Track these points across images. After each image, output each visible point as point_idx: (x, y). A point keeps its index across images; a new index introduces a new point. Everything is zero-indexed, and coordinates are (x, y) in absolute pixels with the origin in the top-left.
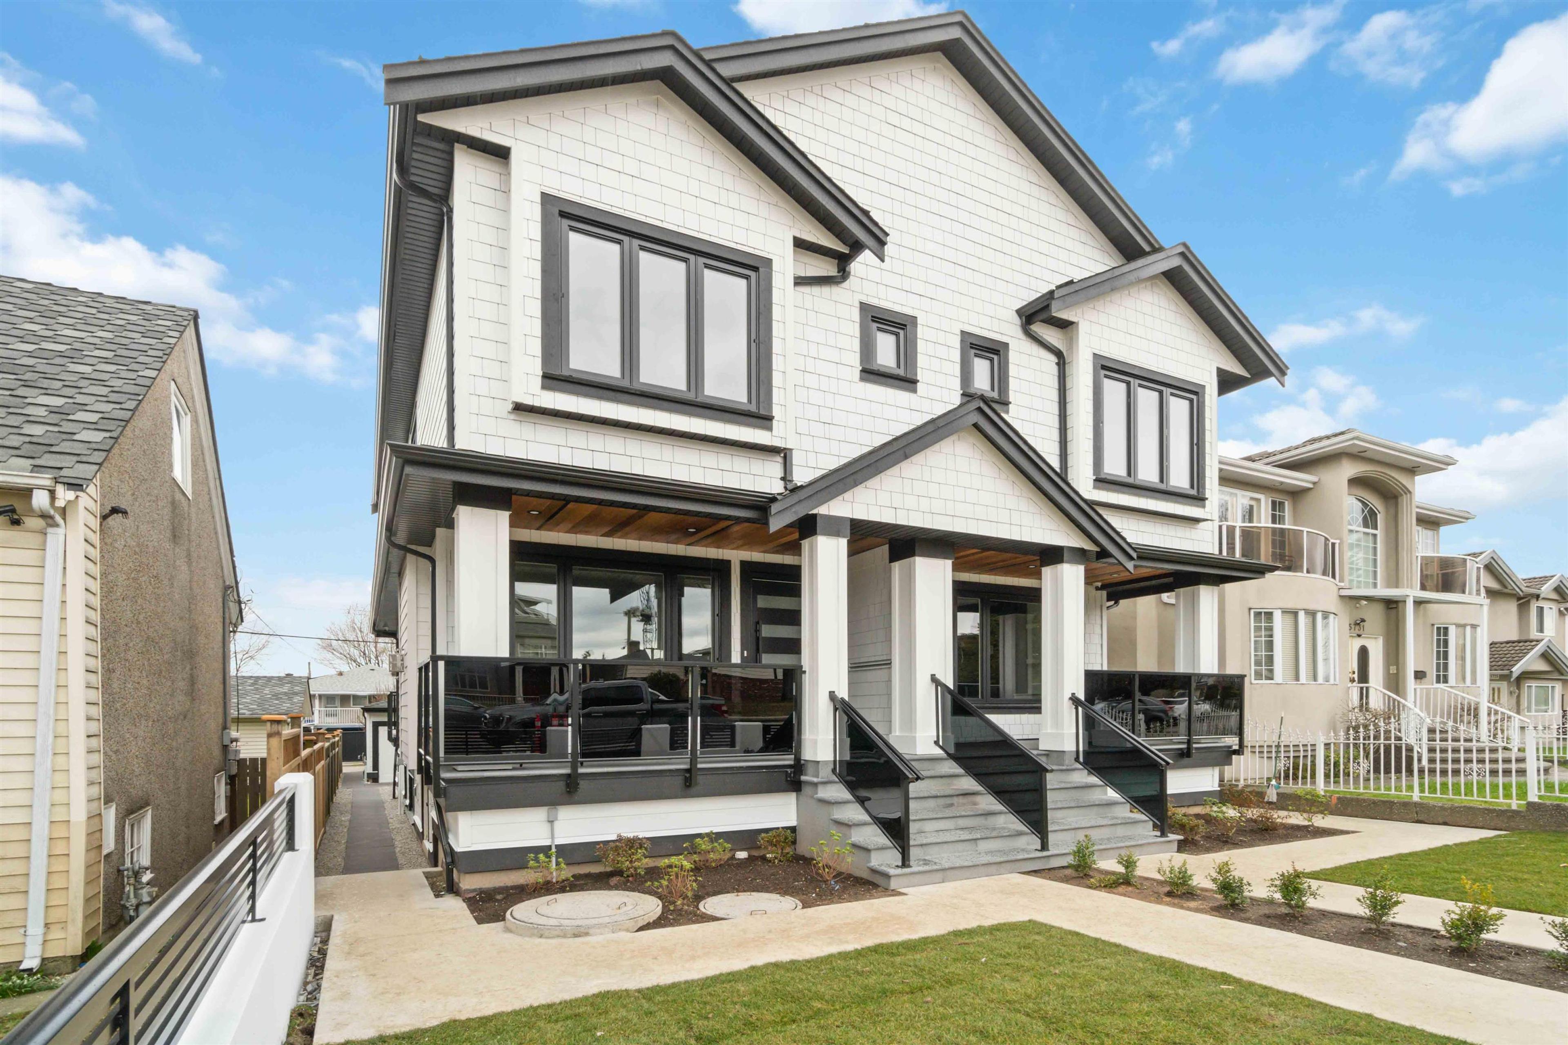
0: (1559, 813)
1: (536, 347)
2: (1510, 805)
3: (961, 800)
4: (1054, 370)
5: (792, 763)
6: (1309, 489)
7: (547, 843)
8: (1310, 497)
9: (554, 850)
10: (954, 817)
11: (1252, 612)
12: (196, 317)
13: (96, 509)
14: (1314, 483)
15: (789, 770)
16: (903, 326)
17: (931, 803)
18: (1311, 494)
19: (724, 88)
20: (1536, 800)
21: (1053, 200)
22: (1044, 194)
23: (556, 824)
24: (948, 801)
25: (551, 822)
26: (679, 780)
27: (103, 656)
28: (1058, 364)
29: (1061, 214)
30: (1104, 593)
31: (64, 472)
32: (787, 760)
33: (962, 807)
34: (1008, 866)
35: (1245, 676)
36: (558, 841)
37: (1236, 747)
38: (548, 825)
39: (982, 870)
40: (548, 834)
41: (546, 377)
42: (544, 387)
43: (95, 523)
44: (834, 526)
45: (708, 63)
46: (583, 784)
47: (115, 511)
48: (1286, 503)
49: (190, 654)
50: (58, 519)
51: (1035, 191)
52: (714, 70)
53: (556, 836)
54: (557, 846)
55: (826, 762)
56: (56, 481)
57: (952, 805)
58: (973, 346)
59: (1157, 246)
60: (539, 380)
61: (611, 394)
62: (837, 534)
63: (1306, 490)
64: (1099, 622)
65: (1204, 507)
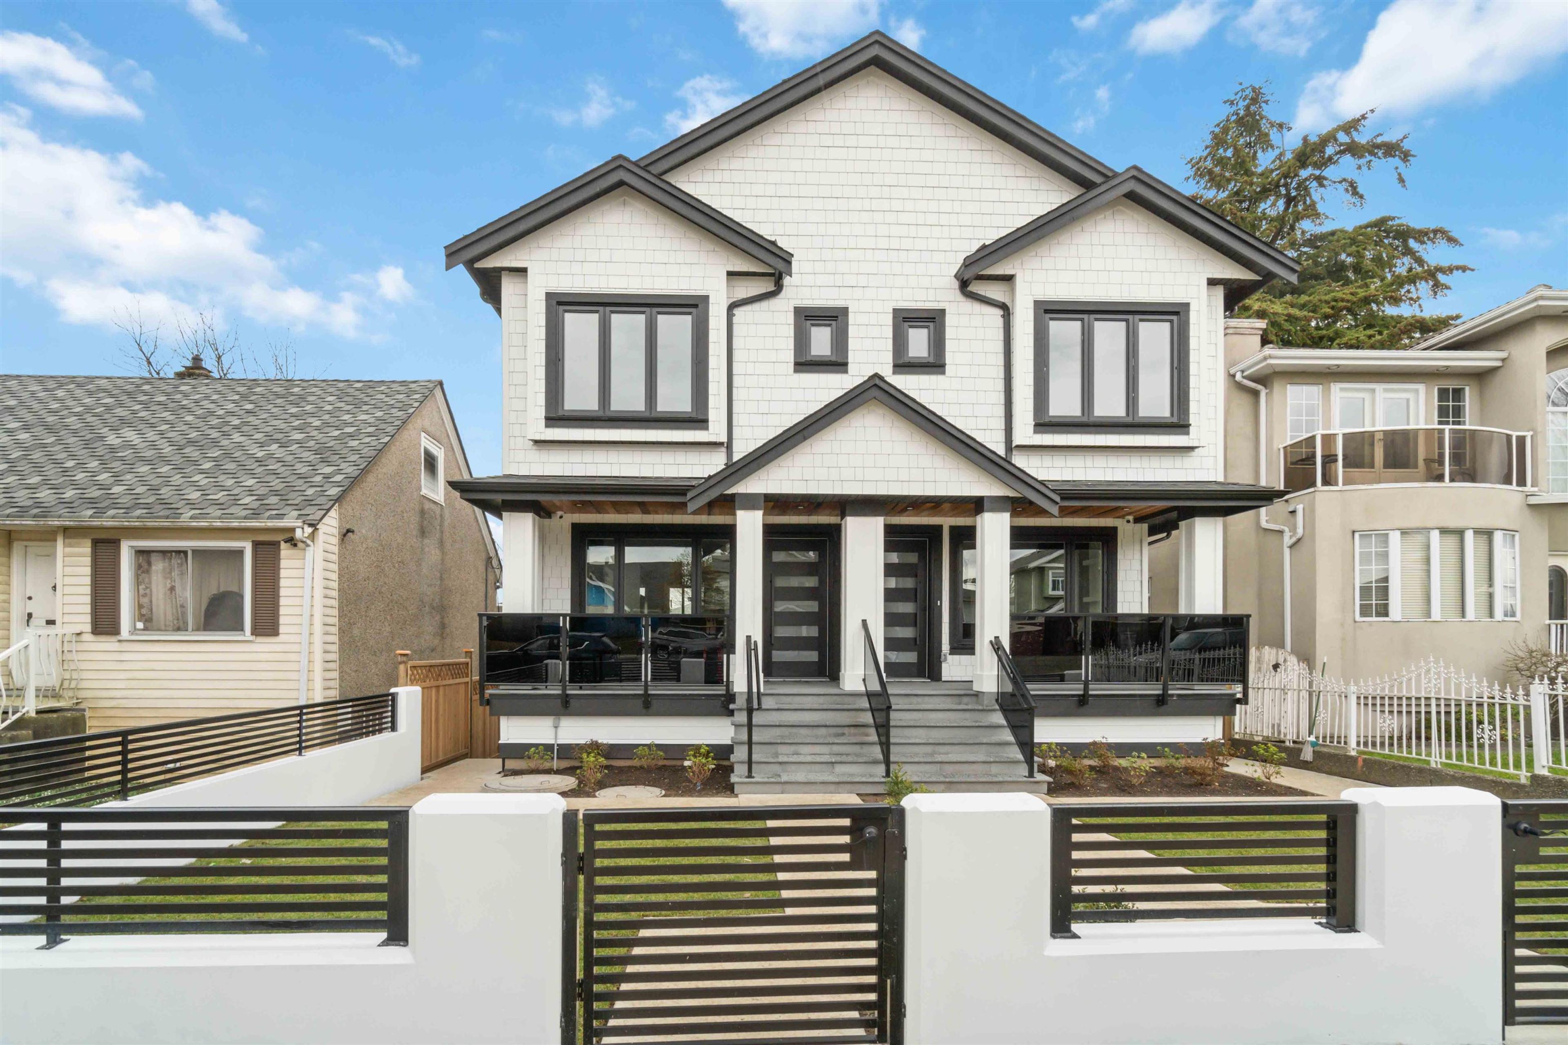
0: (1561, 790)
1: (541, 399)
2: (1517, 777)
3: (852, 730)
4: (1000, 322)
5: (724, 692)
6: (1496, 369)
7: (552, 742)
8: (1498, 379)
9: (556, 747)
10: (829, 744)
11: (1357, 535)
12: (441, 384)
13: (335, 531)
14: (1503, 360)
15: (723, 699)
16: (835, 318)
17: (823, 731)
18: (1502, 371)
19: (658, 182)
20: (1545, 772)
21: (997, 158)
22: (987, 157)
23: (559, 729)
24: (840, 730)
25: (556, 727)
26: (639, 703)
27: (339, 616)
28: (1003, 316)
29: (1008, 170)
30: (1145, 526)
31: (309, 518)
32: (720, 690)
33: (852, 736)
34: (848, 787)
35: (1248, 616)
36: (560, 742)
37: (1239, 696)
38: (553, 730)
39: (821, 787)
40: (553, 736)
41: (547, 419)
42: (547, 426)
43: (335, 540)
44: (750, 502)
45: (644, 168)
46: (573, 702)
47: (348, 531)
48: (1467, 389)
49: (441, 609)
50: (309, 542)
51: (977, 156)
52: (649, 172)
53: (559, 737)
54: (558, 745)
55: (741, 693)
56: (304, 522)
57: (843, 734)
58: (906, 319)
59: (1110, 174)
60: (543, 422)
61: (589, 423)
62: (753, 508)
63: (1493, 370)
64: (1137, 556)
65: (1188, 433)
